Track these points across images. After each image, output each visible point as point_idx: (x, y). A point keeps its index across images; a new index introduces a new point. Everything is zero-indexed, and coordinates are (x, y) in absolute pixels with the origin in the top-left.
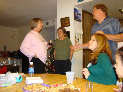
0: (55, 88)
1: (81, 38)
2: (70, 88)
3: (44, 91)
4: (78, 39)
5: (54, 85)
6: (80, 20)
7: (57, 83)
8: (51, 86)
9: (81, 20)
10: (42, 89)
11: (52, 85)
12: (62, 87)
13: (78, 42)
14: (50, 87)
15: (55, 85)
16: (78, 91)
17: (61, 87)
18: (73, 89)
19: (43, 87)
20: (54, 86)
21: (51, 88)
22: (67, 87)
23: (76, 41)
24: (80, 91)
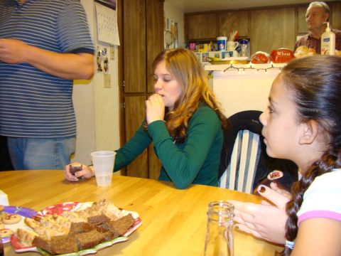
0: (55, 218)
1: (113, 59)
2: (107, 215)
3: (16, 235)
4: (106, 62)
5: (47, 209)
6: (113, 5)
7: (57, 200)
8: (39, 213)
9: (115, 4)
10: (7, 227)
11: (42, 211)
12: (80, 213)
13: (106, 69)
14: (37, 219)
15: (52, 207)
16: (134, 219)
17: (75, 214)
18: (114, 216)
19: (9, 218)
20: (48, 213)
21: (42, 221)
22: (95, 214)
23: (99, 66)
24: (139, 220)
